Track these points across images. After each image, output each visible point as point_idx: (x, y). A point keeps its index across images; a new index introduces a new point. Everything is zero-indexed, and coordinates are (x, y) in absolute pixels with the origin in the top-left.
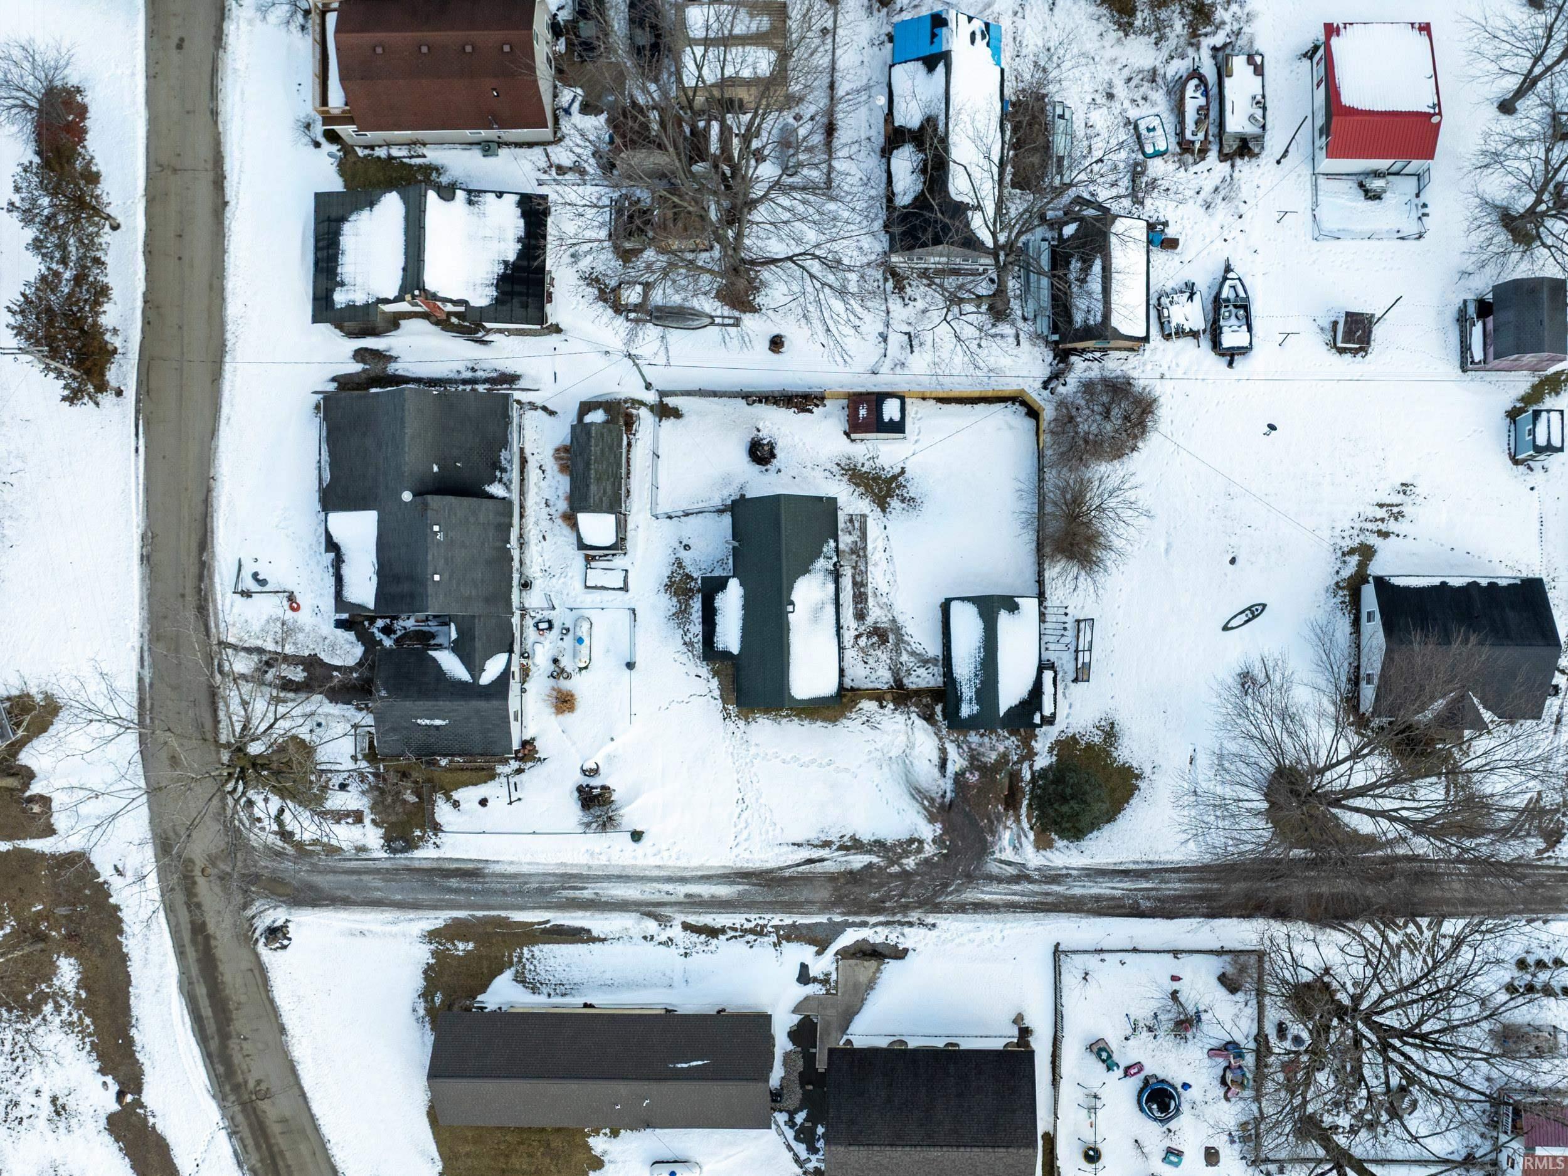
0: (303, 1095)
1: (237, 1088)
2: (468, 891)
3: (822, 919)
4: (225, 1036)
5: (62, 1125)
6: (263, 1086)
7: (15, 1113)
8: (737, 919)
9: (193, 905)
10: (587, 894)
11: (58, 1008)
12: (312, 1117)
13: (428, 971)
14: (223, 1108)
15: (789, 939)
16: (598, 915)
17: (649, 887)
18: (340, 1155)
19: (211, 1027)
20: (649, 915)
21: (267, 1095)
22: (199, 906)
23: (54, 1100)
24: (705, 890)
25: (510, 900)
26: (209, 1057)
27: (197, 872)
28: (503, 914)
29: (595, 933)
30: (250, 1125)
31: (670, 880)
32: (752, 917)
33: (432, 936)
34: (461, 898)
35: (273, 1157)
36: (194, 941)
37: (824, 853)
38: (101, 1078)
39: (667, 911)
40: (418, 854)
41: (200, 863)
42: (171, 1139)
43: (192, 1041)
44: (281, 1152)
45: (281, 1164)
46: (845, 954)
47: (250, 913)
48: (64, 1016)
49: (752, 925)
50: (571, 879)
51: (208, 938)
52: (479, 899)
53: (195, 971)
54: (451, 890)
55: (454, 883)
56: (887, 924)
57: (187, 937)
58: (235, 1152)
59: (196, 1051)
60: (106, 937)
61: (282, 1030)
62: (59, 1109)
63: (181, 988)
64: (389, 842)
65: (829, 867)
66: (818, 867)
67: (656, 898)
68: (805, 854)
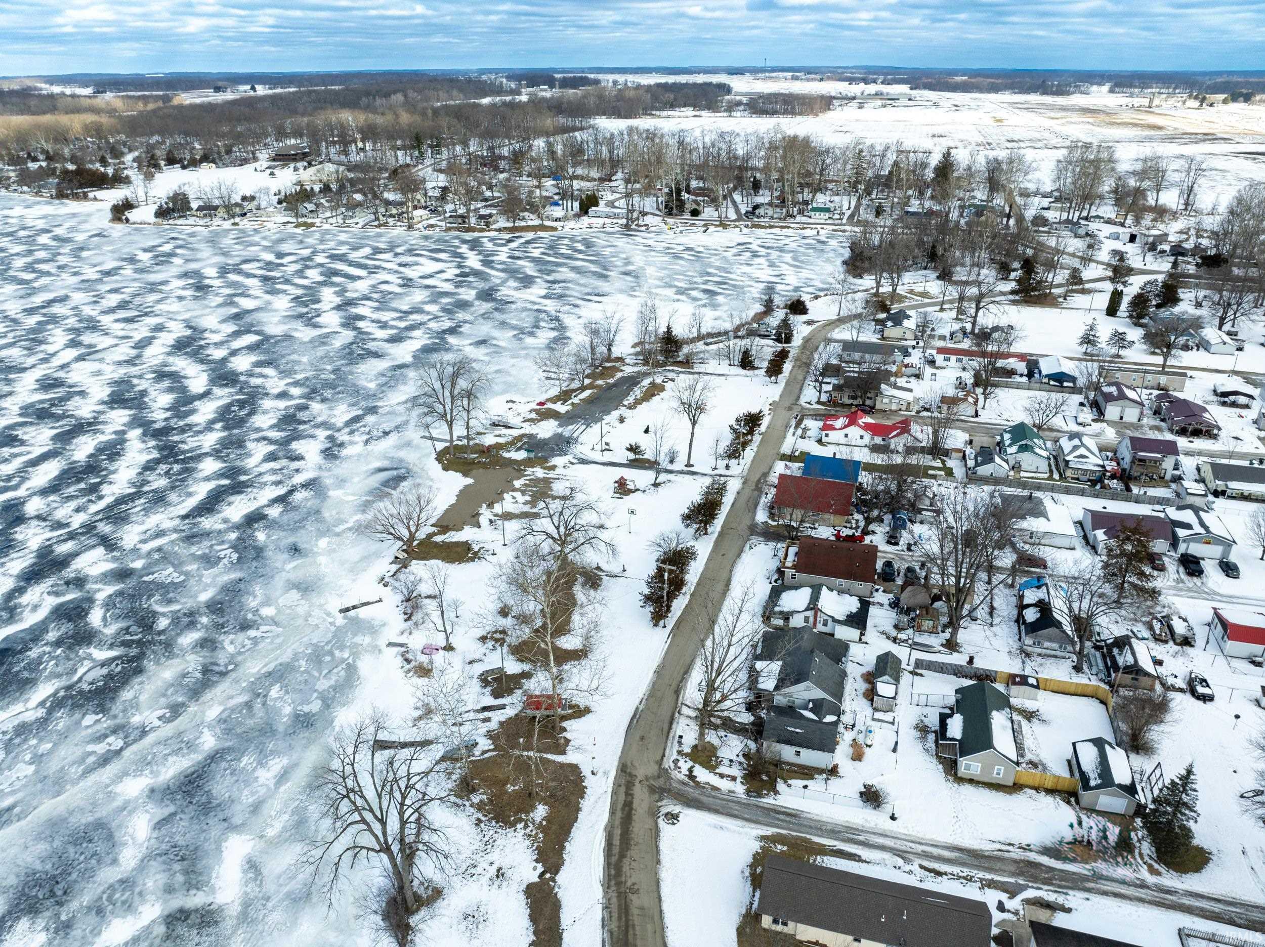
0: (659, 898)
1: (618, 884)
2: (790, 822)
3: (1012, 880)
4: (622, 856)
5: (497, 883)
6: (636, 887)
7: (473, 871)
8: (956, 870)
9: (629, 794)
10: (861, 838)
11: (526, 827)
12: (661, 911)
13: (756, 856)
14: (606, 893)
15: (989, 887)
16: (866, 849)
17: (899, 842)
18: (672, 936)
19: (616, 850)
20: (899, 856)
21: (637, 892)
22: (632, 795)
23: (499, 870)
24: (935, 851)
25: (813, 831)
26: (608, 864)
27: (637, 781)
28: (808, 836)
29: (863, 858)
30: (620, 906)
31: (912, 842)
32: (965, 870)
33: (763, 838)
34: (784, 824)
35: (627, 927)
36: (623, 809)
37: (1010, 848)
38: (534, 864)
39: (911, 857)
40: (763, 800)
41: (640, 778)
42: (564, 903)
43: (602, 854)
44: (634, 926)
45: (631, 932)
46: (1028, 902)
47: (659, 804)
48: (528, 831)
49: (965, 874)
50: (850, 829)
51: (631, 809)
52: (796, 827)
53: (617, 822)
54: (779, 820)
55: (782, 817)
56: (1056, 892)
57: (620, 806)
58: (603, 919)
59: (601, 859)
60: (573, 798)
61: (658, 862)
62: (500, 874)
63: (605, 829)
64: (748, 792)
65: (1013, 855)
66: (1006, 855)
67: (904, 848)
68: (998, 846)
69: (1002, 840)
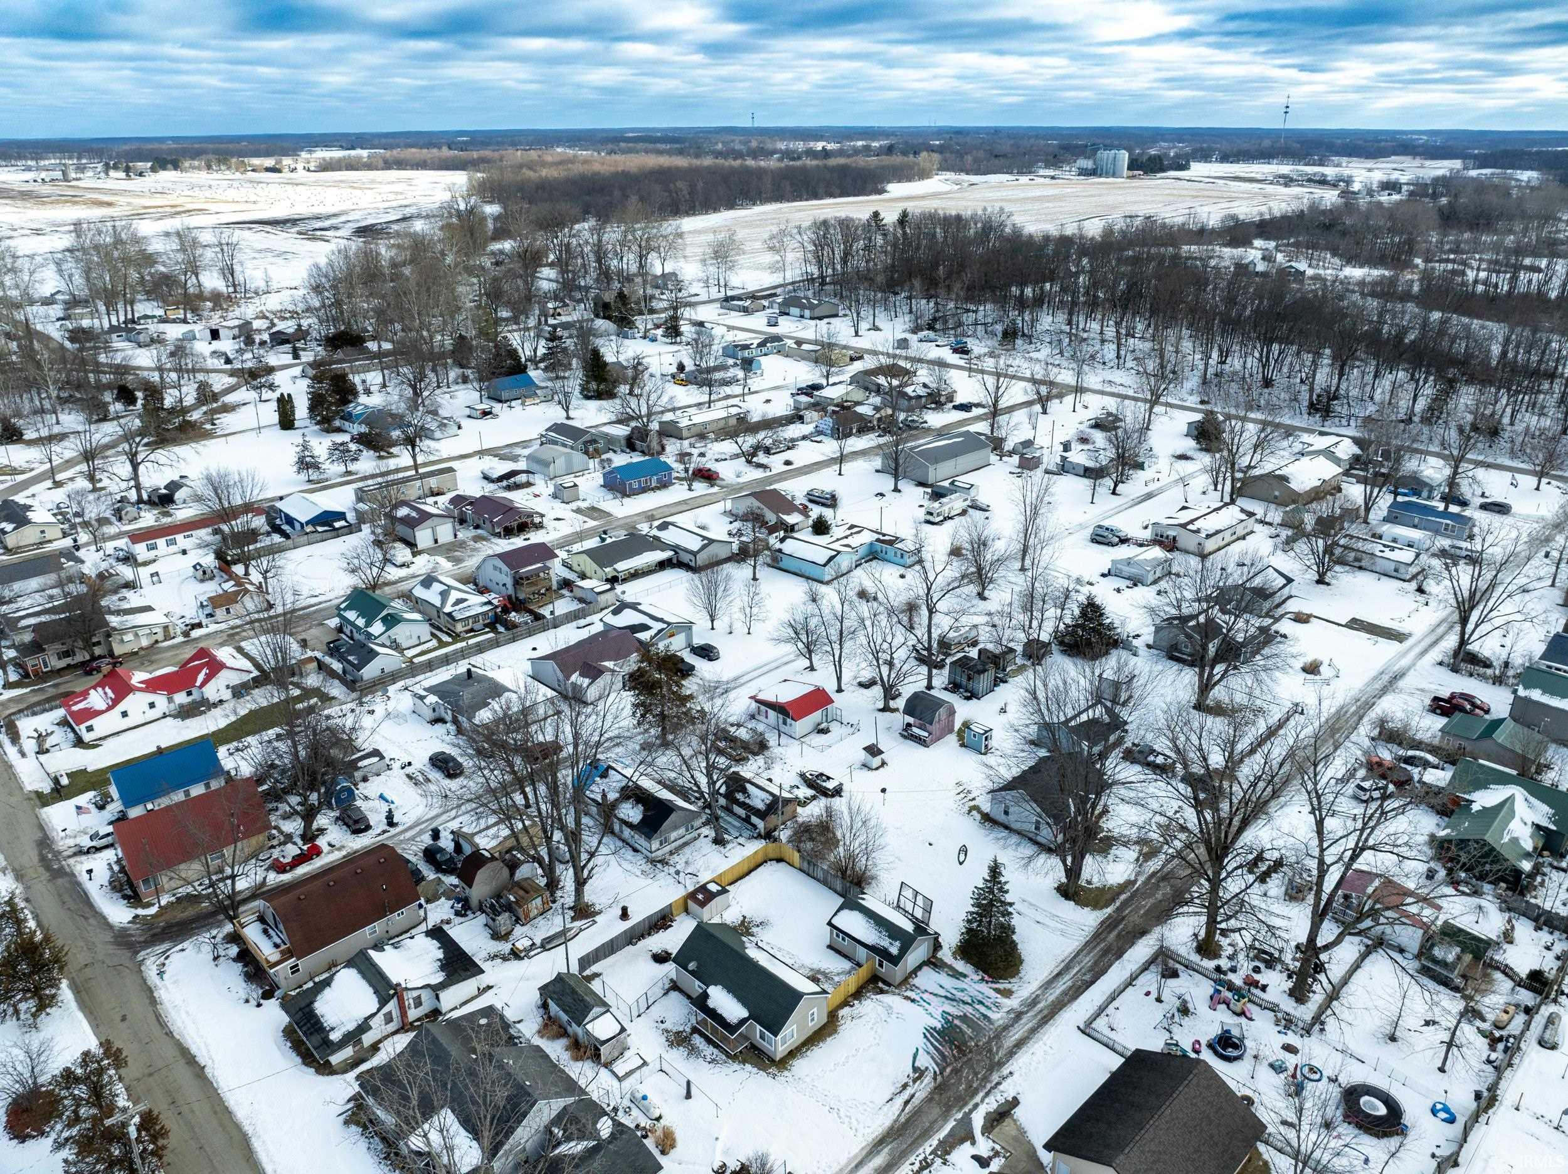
3: (951, 1124)
15: (947, 1153)
32: (912, 1159)
37: (909, 1091)
46: (987, 1130)
49: (918, 1165)
56: (987, 1094)
65: (920, 1096)
66: (916, 1101)
68: (899, 1102)
69: (893, 1090)
